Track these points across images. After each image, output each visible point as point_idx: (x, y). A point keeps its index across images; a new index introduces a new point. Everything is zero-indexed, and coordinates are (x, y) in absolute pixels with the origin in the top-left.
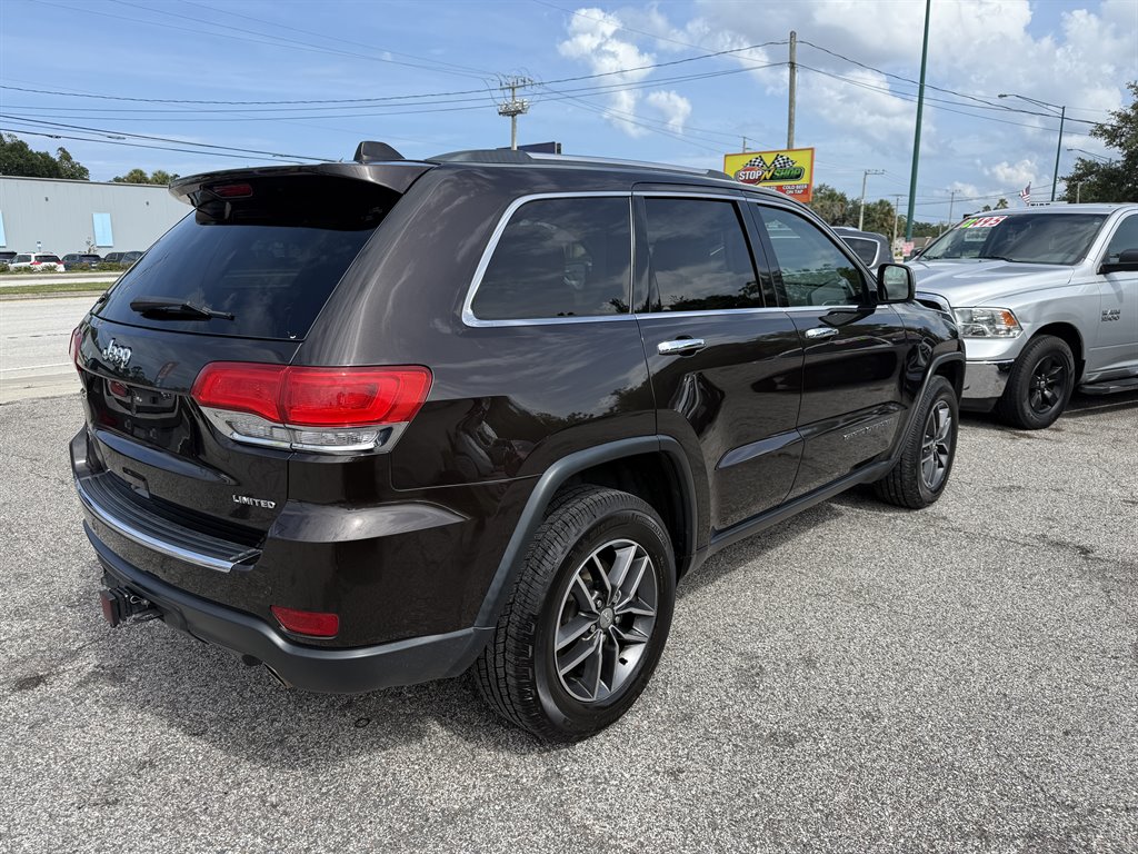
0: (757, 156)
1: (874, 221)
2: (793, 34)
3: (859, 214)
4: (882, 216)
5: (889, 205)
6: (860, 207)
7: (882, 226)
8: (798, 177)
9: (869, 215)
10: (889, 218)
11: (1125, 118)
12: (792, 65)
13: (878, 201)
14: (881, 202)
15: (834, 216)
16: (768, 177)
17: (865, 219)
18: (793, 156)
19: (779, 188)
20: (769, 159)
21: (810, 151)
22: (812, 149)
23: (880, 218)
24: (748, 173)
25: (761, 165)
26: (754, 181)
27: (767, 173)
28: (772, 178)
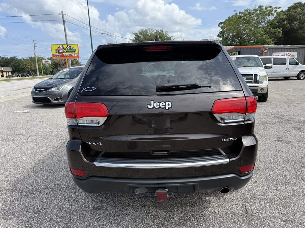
0: (61, 45)
2: (62, 12)
8: (75, 51)
10: (78, 63)
12: (64, 21)
15: (63, 63)
16: (66, 51)
18: (72, 46)
19: (70, 54)
20: (65, 46)
21: (77, 45)
22: (78, 44)
23: (75, 63)
24: (59, 50)
25: (63, 48)
26: (62, 52)
27: (65, 50)
28: (67, 52)
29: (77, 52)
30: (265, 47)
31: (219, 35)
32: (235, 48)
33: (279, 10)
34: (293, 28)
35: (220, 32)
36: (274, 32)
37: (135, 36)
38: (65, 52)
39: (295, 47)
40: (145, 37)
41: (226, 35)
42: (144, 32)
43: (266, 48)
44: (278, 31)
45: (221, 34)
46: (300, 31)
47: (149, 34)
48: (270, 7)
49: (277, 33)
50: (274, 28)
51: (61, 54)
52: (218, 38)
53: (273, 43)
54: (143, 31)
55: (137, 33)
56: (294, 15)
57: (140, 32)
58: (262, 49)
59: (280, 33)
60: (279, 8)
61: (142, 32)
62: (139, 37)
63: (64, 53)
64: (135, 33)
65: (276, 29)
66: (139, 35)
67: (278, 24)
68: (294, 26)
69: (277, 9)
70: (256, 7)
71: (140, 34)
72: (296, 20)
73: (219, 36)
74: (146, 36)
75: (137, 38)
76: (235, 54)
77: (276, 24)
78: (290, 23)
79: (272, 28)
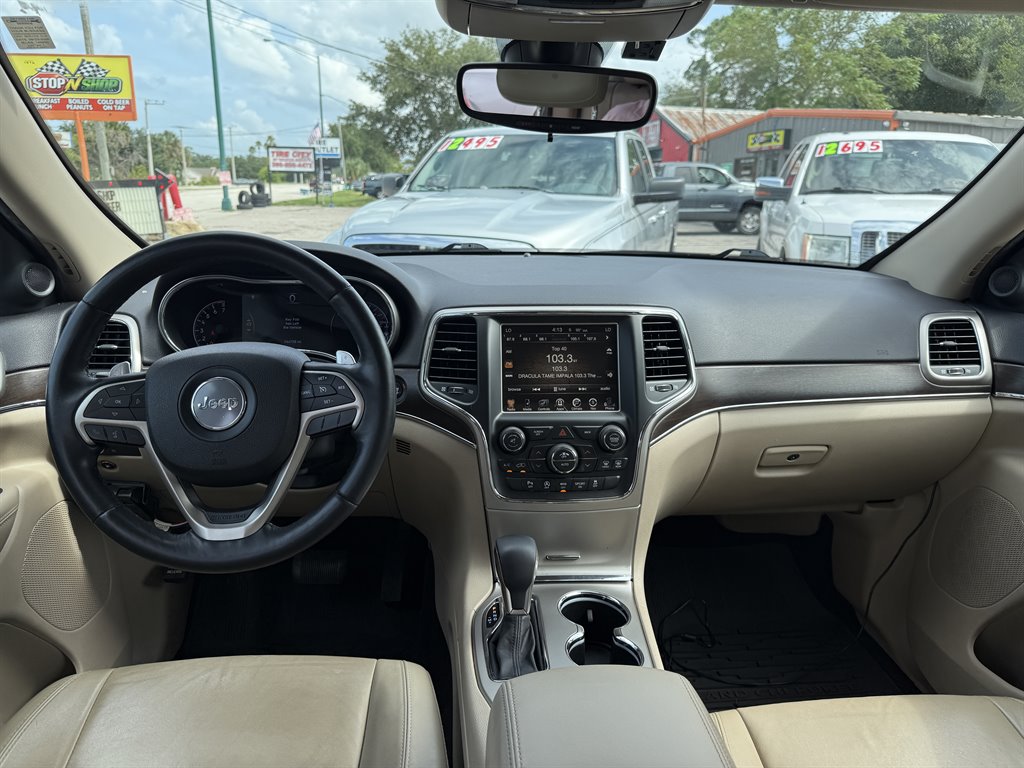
0: (55, 59)
1: (162, 151)
3: (146, 143)
4: (170, 146)
5: (174, 136)
6: (146, 137)
7: (172, 156)
8: (116, 89)
9: (157, 146)
10: (178, 150)
11: (381, 69)
13: (162, 132)
14: (166, 133)
15: (120, 145)
16: (75, 87)
17: (153, 149)
18: (104, 64)
19: (93, 102)
20: (72, 65)
21: (126, 60)
22: (128, 57)
23: (168, 149)
24: (45, 80)
25: (62, 70)
26: (56, 91)
27: (71, 82)
28: (80, 89)
29: (124, 95)
30: (898, 117)
31: (687, 72)
32: (770, 116)
34: (958, 60)
35: (693, 62)
36: (894, 71)
37: (387, 53)
38: (71, 89)
39: (1008, 126)
40: (425, 59)
41: (713, 74)
42: (422, 40)
43: (901, 122)
44: (908, 68)
45: (695, 69)
47: (441, 48)
49: (902, 73)
50: (893, 55)
51: (56, 99)
52: (684, 81)
54: (419, 36)
55: (397, 40)
57: (407, 39)
58: (886, 124)
59: (915, 73)
61: (417, 39)
62: (403, 57)
63: (64, 96)
64: (388, 41)
65: (900, 60)
66: (402, 49)
67: (907, 42)
68: (965, 52)
71: (407, 46)
73: (688, 75)
74: (428, 53)
75: (397, 60)
76: (770, 141)
77: (899, 42)
78: (947, 42)
79: (887, 56)
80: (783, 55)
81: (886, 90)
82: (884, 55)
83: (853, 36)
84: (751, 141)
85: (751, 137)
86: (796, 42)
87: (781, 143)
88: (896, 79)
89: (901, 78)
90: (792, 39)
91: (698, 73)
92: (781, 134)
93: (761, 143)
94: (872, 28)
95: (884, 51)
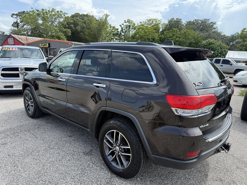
32: (44, 40)
33: (66, 16)
34: (77, 31)
36: (66, 31)
43: (72, 44)
44: (68, 31)
46: (82, 34)
48: (61, 12)
49: (67, 32)
50: (65, 28)
52: (13, 27)
53: (66, 39)
56: (77, 21)
58: (70, 44)
59: (70, 32)
60: (67, 14)
65: (66, 29)
67: (67, 26)
68: (78, 29)
69: (66, 15)
70: (50, 9)
72: (78, 25)
76: (45, 45)
77: (66, 25)
78: (75, 27)
79: (64, 28)
80: (41, 25)
81: (65, 35)
82: (63, 28)
83: (56, 23)
84: (40, 45)
85: (40, 44)
86: (44, 23)
87: (48, 46)
88: (66, 33)
89: (67, 33)
90: (42, 22)
91: (16, 25)
92: (48, 44)
93: (43, 46)
94: (59, 21)
95: (63, 27)
